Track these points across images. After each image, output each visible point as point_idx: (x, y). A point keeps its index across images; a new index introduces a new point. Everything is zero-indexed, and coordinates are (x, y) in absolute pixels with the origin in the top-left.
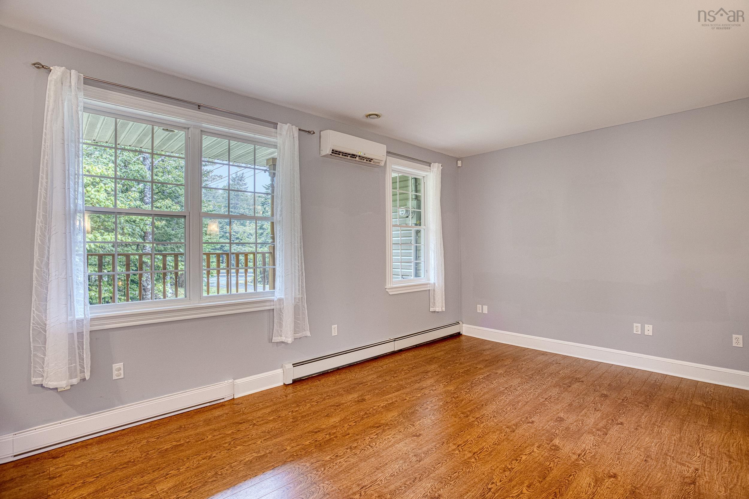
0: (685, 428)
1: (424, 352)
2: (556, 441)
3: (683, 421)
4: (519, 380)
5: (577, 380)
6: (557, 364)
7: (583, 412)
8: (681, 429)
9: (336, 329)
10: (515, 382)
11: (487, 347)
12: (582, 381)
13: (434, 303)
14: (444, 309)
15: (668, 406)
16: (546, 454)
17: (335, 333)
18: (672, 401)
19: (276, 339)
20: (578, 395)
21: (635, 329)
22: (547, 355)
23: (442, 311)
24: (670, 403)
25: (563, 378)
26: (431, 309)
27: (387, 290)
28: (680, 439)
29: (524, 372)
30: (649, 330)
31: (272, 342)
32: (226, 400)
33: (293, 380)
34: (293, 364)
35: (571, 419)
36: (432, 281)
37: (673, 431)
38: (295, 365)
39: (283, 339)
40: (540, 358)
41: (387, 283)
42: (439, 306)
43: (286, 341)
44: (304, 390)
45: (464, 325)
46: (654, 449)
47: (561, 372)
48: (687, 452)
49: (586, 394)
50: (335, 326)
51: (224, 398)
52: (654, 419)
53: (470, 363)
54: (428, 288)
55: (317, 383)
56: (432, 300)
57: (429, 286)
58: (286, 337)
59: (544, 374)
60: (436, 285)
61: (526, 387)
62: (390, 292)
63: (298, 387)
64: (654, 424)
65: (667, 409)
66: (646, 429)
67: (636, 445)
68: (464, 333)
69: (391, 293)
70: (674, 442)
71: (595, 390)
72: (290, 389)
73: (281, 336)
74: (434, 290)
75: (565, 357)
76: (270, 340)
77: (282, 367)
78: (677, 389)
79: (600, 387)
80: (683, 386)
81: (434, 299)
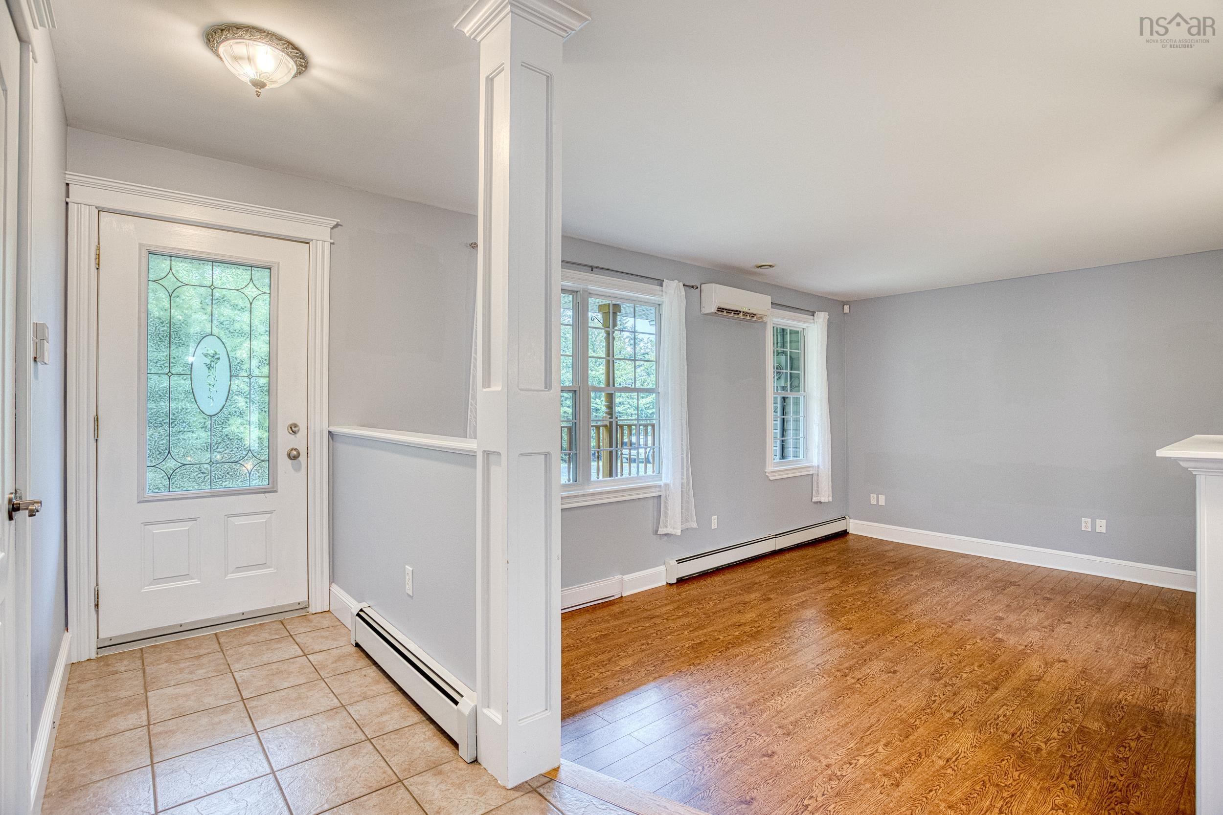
0: (1141, 627)
1: (810, 552)
2: (1000, 635)
3: (1140, 623)
4: (941, 583)
5: (1013, 584)
6: (983, 566)
7: (1025, 612)
8: (1136, 629)
9: (716, 521)
10: (938, 584)
11: (887, 548)
12: (1019, 585)
13: (818, 491)
14: (830, 498)
15: (1123, 610)
16: (991, 645)
17: (714, 525)
18: (1128, 605)
19: (662, 531)
20: (1016, 598)
21: (1083, 525)
22: (968, 558)
23: (829, 502)
24: (1125, 608)
25: (996, 581)
26: (814, 499)
27: (767, 474)
28: (1135, 636)
29: (944, 575)
30: (1101, 526)
31: (657, 534)
32: (616, 597)
33: (677, 579)
34: (677, 561)
35: (1011, 618)
36: (815, 463)
37: (1128, 630)
38: (679, 561)
39: (669, 530)
40: (961, 560)
41: (767, 464)
42: (825, 495)
43: (674, 533)
44: (693, 590)
45: (851, 521)
46: (1105, 643)
47: (990, 576)
48: (1142, 646)
49: (1025, 597)
50: (715, 517)
51: (613, 596)
52: (1106, 621)
53: (874, 565)
54: (811, 473)
55: (703, 583)
56: (815, 488)
57: (811, 469)
58: (674, 528)
59: (971, 577)
60: (822, 467)
61: (951, 589)
62: (771, 476)
63: (685, 587)
64: (1106, 624)
65: (1123, 612)
66: (1097, 628)
67: (1086, 640)
68: (851, 531)
69: (771, 478)
70: (1127, 638)
71: (1035, 594)
72: (674, 589)
73: (666, 527)
74: (818, 475)
75: (992, 560)
76: (656, 532)
77: (664, 564)
78: (1136, 594)
79: (1041, 591)
80: (1143, 592)
81: (818, 487)
